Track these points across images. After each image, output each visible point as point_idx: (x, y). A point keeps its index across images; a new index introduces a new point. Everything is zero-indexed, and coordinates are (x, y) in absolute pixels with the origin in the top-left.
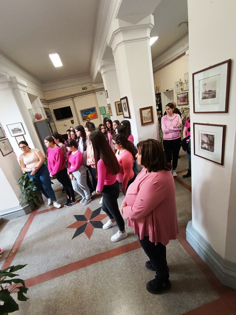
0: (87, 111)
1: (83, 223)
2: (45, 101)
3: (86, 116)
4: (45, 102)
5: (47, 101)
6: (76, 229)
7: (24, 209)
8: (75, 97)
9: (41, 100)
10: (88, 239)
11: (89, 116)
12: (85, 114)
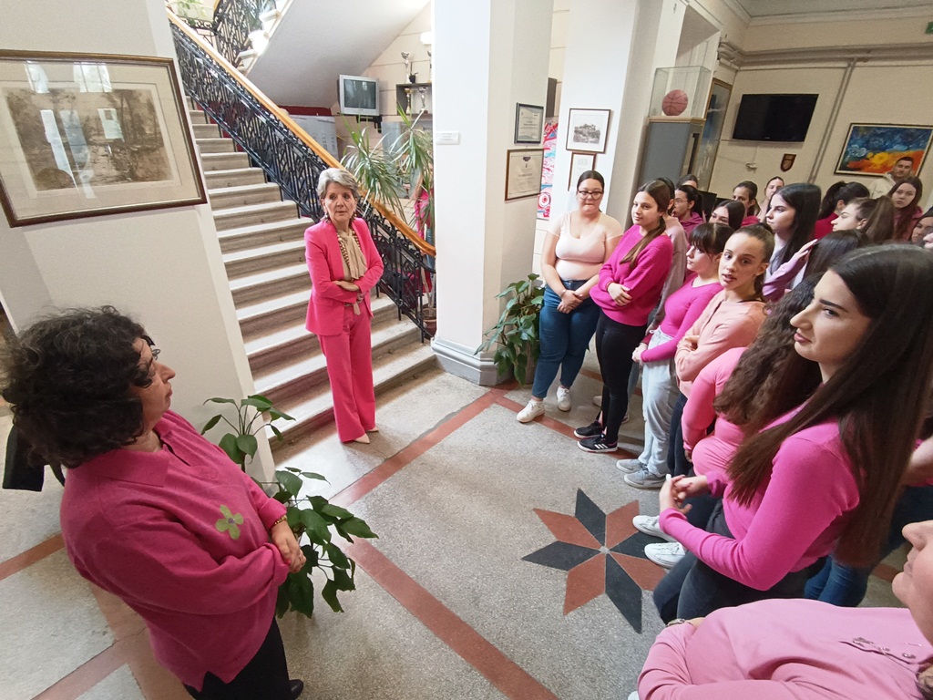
0: (882, 135)
1: (584, 538)
2: (732, 54)
3: (865, 157)
4: (729, 58)
5: (742, 53)
6: (552, 539)
7: (482, 368)
8: (865, 60)
9: (720, 45)
10: (562, 608)
11: (878, 159)
12: (867, 145)
